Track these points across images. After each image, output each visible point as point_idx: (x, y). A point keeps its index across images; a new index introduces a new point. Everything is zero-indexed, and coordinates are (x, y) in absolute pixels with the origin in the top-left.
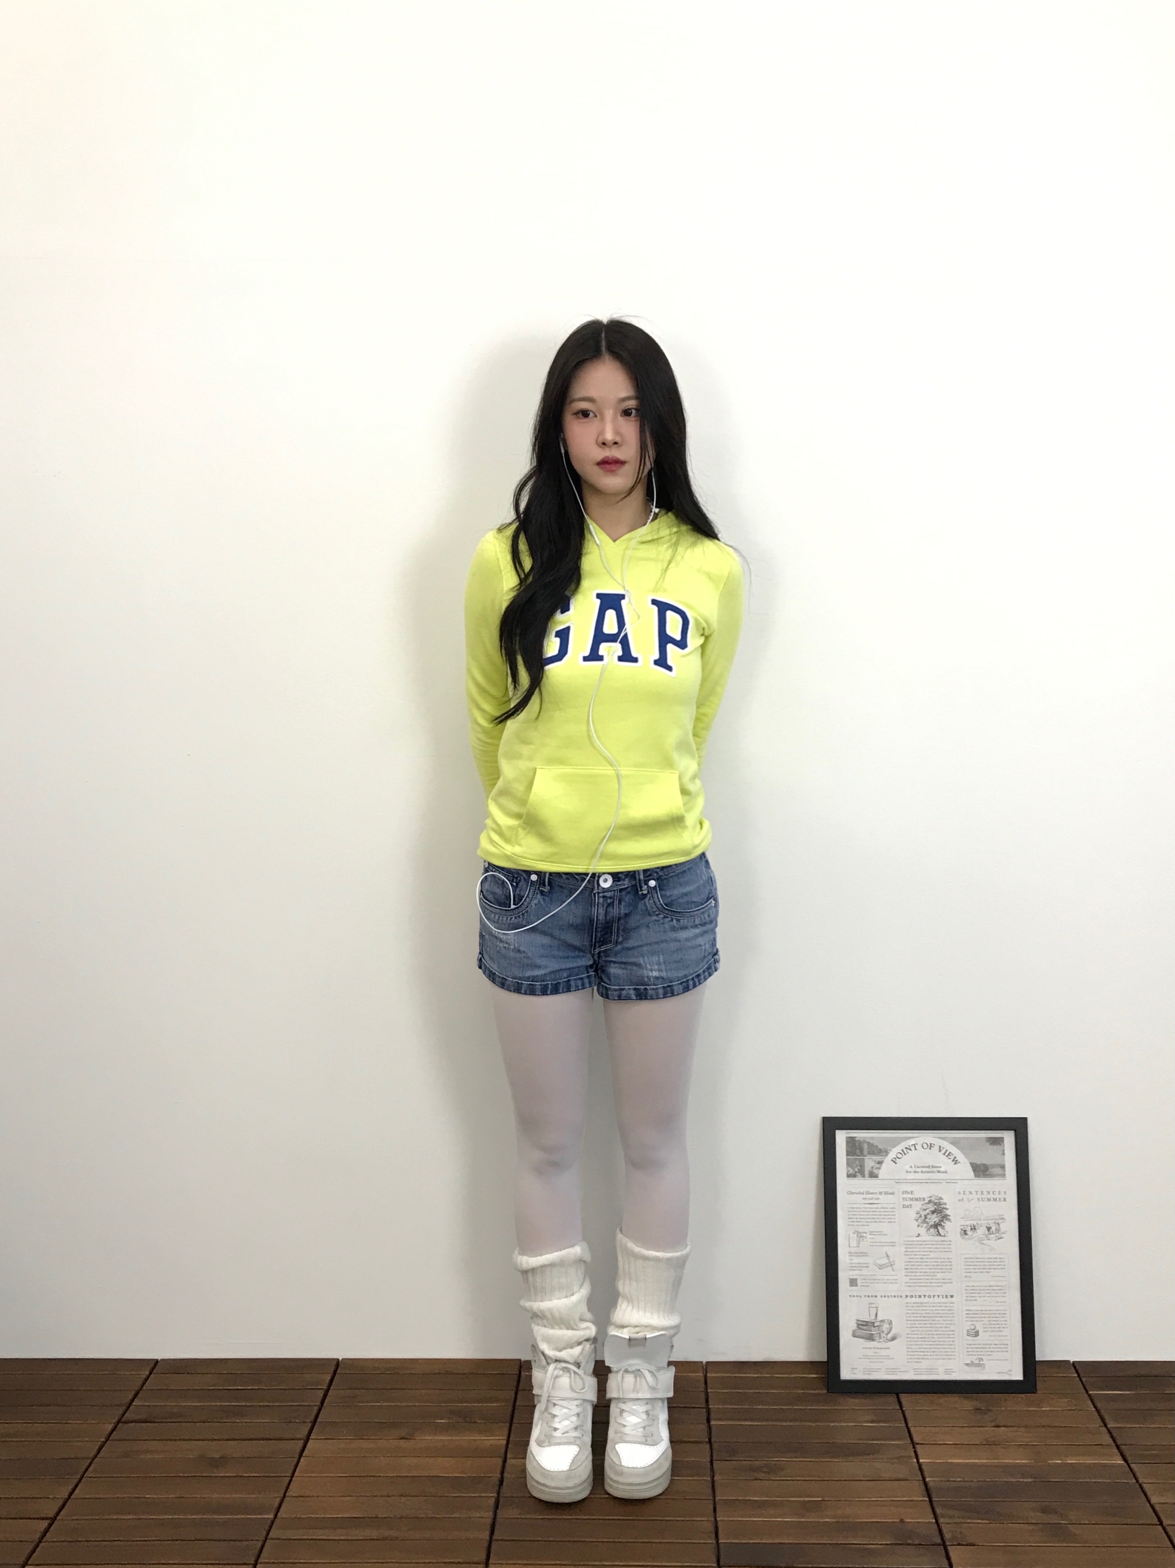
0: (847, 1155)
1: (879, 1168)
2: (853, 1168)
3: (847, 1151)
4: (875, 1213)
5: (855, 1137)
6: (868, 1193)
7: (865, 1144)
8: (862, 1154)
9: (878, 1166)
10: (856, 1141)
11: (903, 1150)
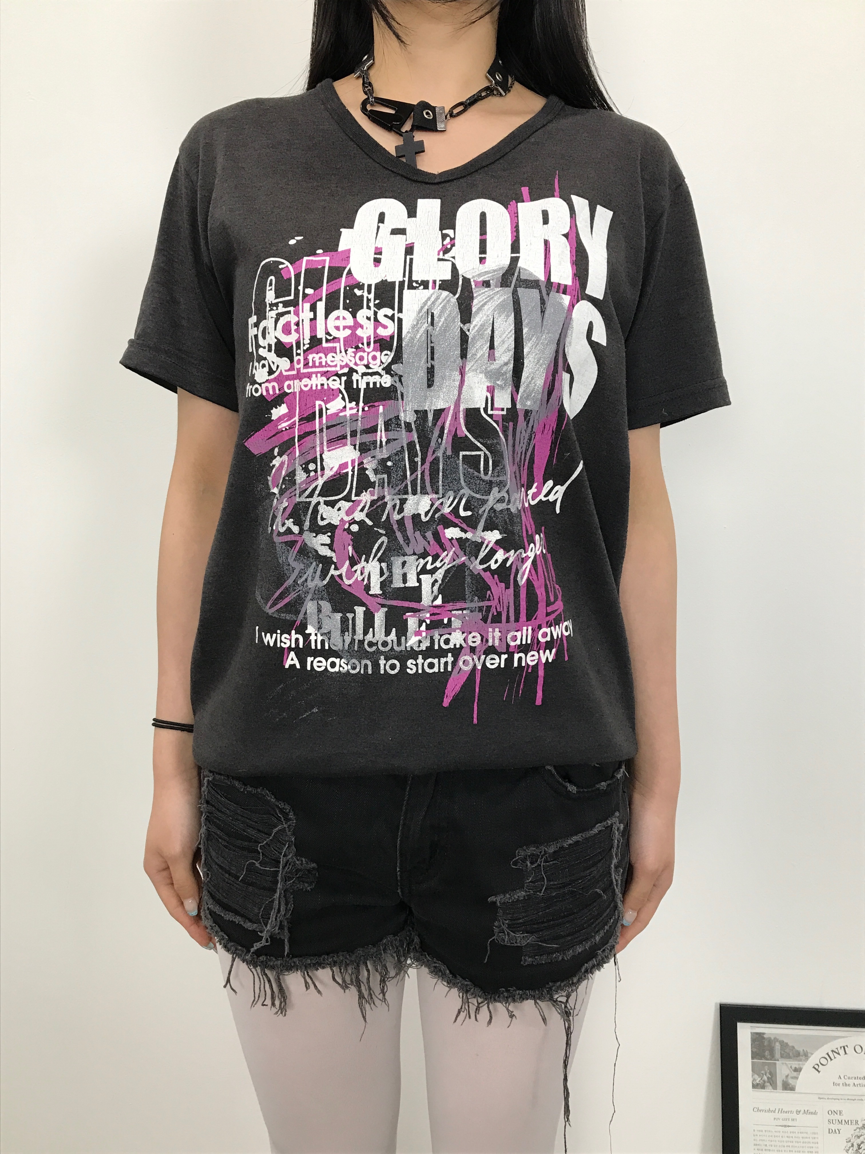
0: (753, 1058)
1: (797, 1078)
2: (761, 1075)
3: (752, 1052)
4: (791, 1139)
5: (764, 1034)
6: (781, 1111)
7: (777, 1044)
8: (772, 1056)
9: (795, 1074)
10: (764, 1038)
11: (828, 1054)
